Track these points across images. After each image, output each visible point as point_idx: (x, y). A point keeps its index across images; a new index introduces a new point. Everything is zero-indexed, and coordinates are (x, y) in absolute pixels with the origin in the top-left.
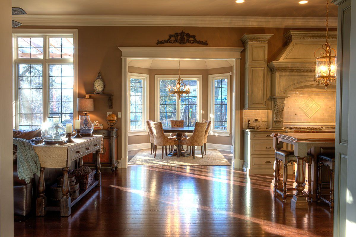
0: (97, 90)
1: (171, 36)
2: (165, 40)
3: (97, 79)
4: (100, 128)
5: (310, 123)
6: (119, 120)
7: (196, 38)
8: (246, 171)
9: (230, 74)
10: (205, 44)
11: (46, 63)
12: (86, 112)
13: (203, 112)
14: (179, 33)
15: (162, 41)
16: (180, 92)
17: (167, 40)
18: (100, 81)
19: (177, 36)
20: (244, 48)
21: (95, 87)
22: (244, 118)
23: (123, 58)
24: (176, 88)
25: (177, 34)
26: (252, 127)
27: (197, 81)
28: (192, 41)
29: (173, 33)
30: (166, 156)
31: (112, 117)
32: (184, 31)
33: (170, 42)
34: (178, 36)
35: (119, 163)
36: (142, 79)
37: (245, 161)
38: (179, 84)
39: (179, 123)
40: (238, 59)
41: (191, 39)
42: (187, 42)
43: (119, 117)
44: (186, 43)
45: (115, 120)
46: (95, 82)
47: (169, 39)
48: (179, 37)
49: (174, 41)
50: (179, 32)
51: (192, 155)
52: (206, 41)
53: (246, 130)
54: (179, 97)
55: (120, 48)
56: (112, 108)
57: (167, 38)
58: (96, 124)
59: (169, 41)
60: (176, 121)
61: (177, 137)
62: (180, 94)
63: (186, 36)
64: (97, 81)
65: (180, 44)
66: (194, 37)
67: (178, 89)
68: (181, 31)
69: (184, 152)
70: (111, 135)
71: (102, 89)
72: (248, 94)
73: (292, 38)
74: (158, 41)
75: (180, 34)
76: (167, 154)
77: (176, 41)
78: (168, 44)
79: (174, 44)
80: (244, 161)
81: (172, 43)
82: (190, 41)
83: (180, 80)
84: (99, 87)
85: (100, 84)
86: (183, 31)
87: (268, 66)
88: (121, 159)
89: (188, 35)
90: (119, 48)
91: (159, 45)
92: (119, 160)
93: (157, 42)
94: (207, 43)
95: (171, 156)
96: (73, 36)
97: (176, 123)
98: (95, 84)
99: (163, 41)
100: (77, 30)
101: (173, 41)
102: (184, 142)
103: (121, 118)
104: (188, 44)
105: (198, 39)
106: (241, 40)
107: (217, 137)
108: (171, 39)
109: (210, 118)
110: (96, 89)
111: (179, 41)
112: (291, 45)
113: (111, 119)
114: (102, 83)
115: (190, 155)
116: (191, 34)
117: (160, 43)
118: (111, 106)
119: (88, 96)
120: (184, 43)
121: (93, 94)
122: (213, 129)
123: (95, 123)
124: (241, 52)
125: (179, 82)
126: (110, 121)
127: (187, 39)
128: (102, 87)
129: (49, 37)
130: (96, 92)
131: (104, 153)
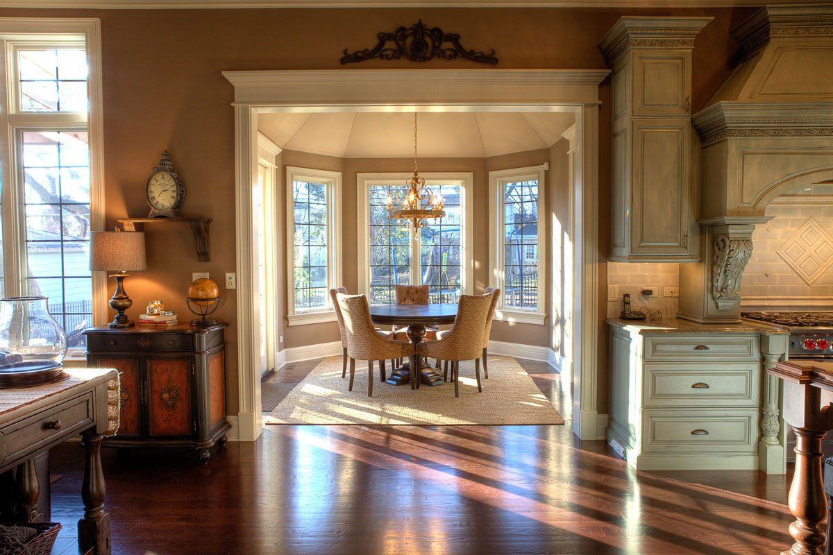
0: (159, 206)
1: (383, 38)
2: (366, 50)
3: (157, 170)
4: (164, 323)
5: (810, 299)
6: (228, 295)
7: (461, 41)
8: (622, 455)
9: (546, 166)
10: (488, 60)
11: (9, 127)
12: (121, 273)
13: (477, 264)
14: (408, 28)
15: (358, 52)
16: (416, 214)
17: (374, 50)
18: (167, 176)
19: (404, 37)
20: (610, 71)
21: (151, 195)
22: (610, 286)
23: (238, 107)
24: (406, 203)
25: (402, 29)
26: (635, 313)
27: (461, 187)
28: (449, 53)
29: (389, 28)
30: (382, 384)
31: (203, 290)
32: (424, 23)
33: (382, 56)
34: (406, 36)
35: (230, 427)
36: (325, 183)
37: (615, 417)
38: (416, 192)
39: (417, 292)
40: (592, 105)
41: (447, 45)
42: (433, 55)
43: (229, 287)
44: (430, 58)
45: (213, 299)
46: (153, 182)
47: (378, 46)
48: (409, 40)
49: (394, 51)
50: (408, 23)
51: (452, 381)
52: (494, 52)
53: (624, 328)
54: (416, 225)
55: (229, 76)
56: (208, 260)
57: (372, 43)
58: (156, 311)
59: (377, 55)
60: (410, 288)
61: (410, 332)
62: (418, 220)
63: (429, 36)
64: (158, 176)
65: (413, 60)
66: (454, 38)
67: (411, 207)
68: (417, 22)
69: (430, 371)
70: (194, 347)
71: (172, 202)
72: (628, 212)
73: (771, 31)
74: (345, 52)
75: (411, 31)
76: (383, 378)
77: (399, 53)
78: (377, 61)
79: (394, 62)
80: (611, 419)
81: (389, 59)
82: (443, 52)
83: (417, 181)
84: (163, 195)
85: (167, 187)
86: (420, 21)
87: (692, 121)
88: (237, 415)
89: (437, 34)
90: (226, 74)
91: (348, 65)
92: (231, 418)
93: (341, 55)
94: (495, 56)
95: (395, 383)
96: (84, 44)
97: (408, 292)
98: (152, 188)
99: (360, 54)
100: (97, 21)
101: (389, 52)
102: (431, 348)
103: (236, 290)
104: (435, 60)
105: (467, 44)
106: (599, 46)
107: (512, 327)
108: (384, 47)
109: (495, 278)
110: (154, 202)
111: (410, 54)
112: (768, 53)
113: (201, 294)
114: (173, 183)
115: (445, 380)
116: (446, 30)
117: (351, 60)
118: (204, 255)
119: (129, 225)
120: (425, 59)
121: (146, 217)
122: (501, 305)
123: (152, 306)
124: (601, 85)
125: (415, 185)
126: (195, 300)
127: (434, 46)
128: (173, 197)
129: (18, 47)
130: (153, 212)
131: (174, 405)
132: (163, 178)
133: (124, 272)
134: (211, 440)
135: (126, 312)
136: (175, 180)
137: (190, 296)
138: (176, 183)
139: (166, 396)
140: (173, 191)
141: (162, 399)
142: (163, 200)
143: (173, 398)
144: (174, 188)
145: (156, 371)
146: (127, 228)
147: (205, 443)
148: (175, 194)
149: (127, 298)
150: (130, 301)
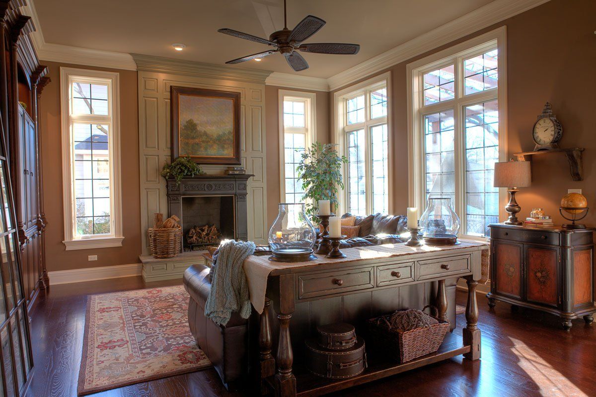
0: (542, 142)
3: (541, 118)
11: (459, 106)
12: (514, 189)
18: (548, 121)
21: (536, 135)
45: (581, 209)
46: (538, 126)
56: (580, 180)
58: (537, 216)
64: (541, 122)
70: (559, 243)
71: (551, 138)
84: (545, 134)
98: (537, 130)
100: (504, 27)
110: (538, 140)
113: (571, 205)
114: (552, 124)
118: (577, 176)
119: (521, 157)
121: (532, 151)
123: (535, 212)
128: (551, 135)
129: (464, 59)
130: (537, 147)
131: (544, 282)
132: (544, 122)
133: (515, 188)
134: (573, 314)
135: (517, 215)
136: (553, 122)
137: (562, 206)
138: (554, 125)
139: (539, 275)
140: (552, 131)
141: (536, 276)
142: (544, 138)
143: (544, 277)
144: (553, 128)
145: (532, 256)
146: (519, 159)
147: (567, 315)
148: (553, 133)
149: (517, 205)
150: (519, 207)
